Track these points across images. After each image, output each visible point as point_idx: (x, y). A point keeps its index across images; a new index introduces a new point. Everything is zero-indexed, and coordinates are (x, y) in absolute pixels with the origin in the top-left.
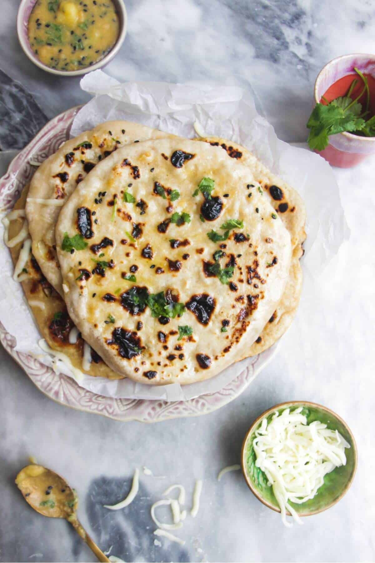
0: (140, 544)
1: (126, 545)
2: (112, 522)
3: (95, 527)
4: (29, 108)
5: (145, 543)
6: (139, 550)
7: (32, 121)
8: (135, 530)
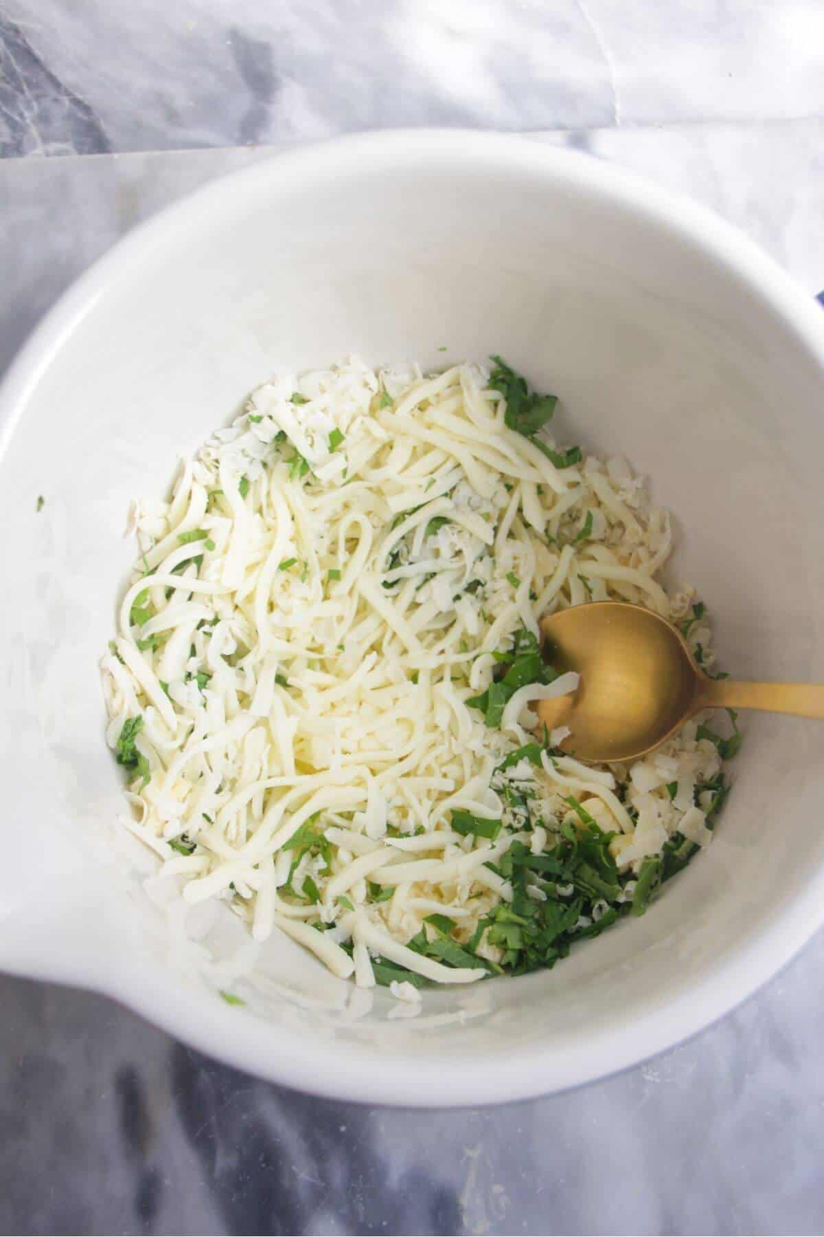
0: (323, 1175)
1: (286, 1183)
2: (244, 1117)
3: (198, 1134)
4: (13, 60)
5: (338, 1174)
6: (321, 1195)
7: (22, 92)
8: (307, 1136)
